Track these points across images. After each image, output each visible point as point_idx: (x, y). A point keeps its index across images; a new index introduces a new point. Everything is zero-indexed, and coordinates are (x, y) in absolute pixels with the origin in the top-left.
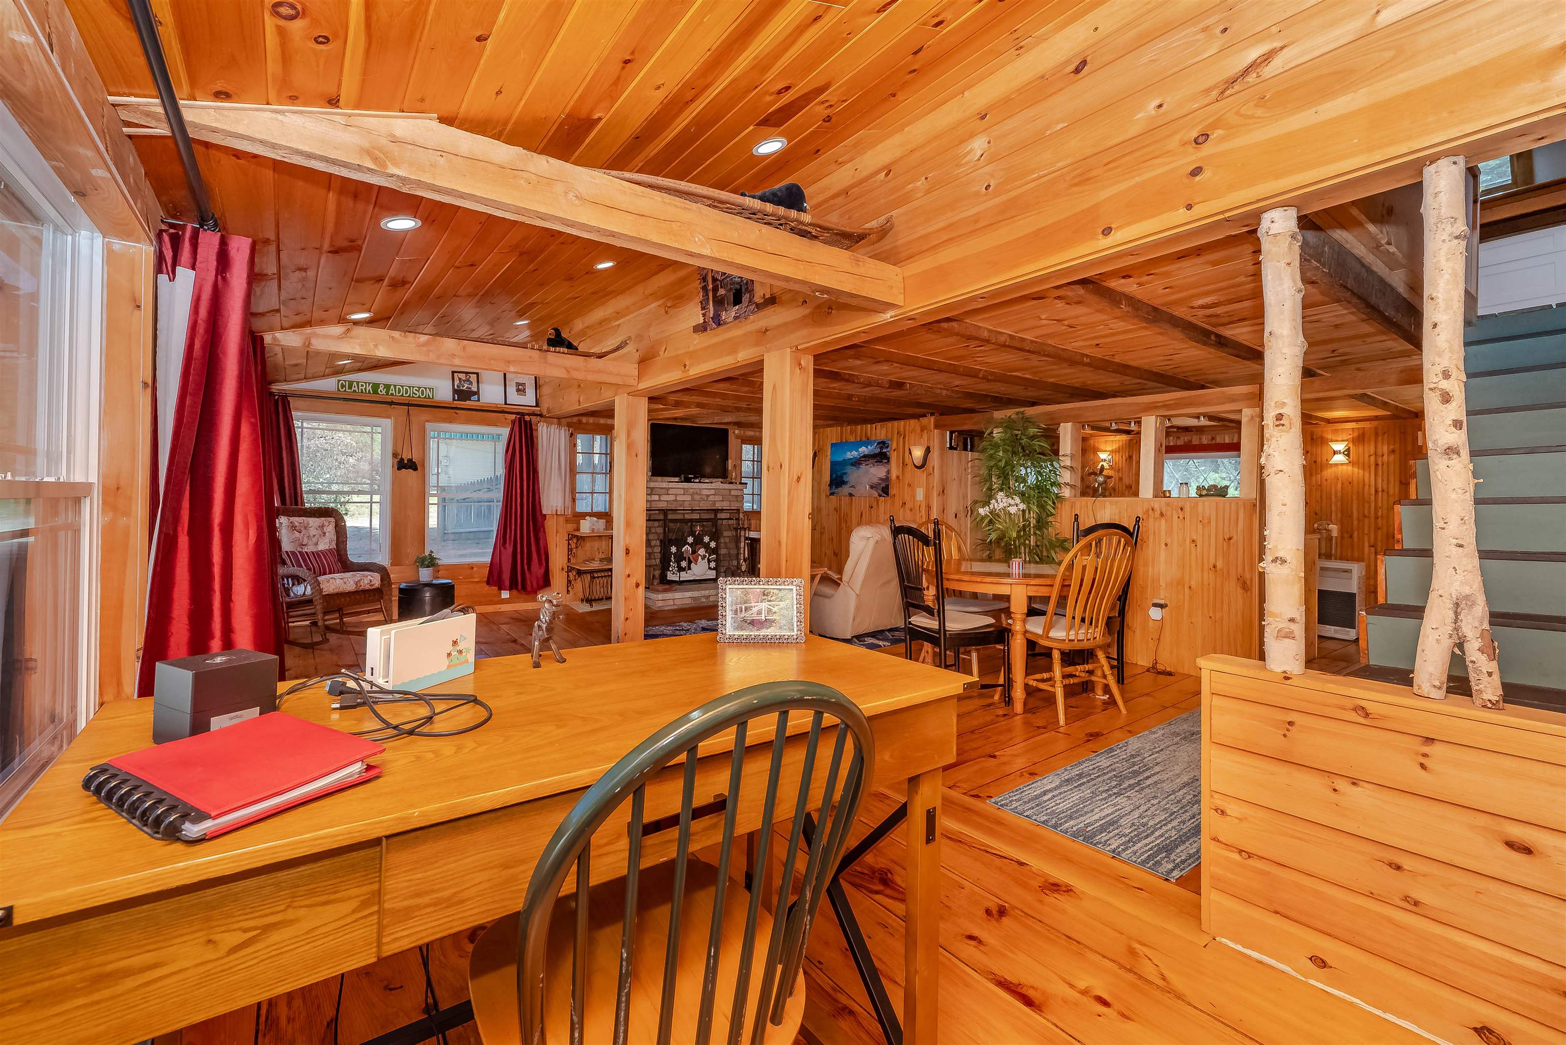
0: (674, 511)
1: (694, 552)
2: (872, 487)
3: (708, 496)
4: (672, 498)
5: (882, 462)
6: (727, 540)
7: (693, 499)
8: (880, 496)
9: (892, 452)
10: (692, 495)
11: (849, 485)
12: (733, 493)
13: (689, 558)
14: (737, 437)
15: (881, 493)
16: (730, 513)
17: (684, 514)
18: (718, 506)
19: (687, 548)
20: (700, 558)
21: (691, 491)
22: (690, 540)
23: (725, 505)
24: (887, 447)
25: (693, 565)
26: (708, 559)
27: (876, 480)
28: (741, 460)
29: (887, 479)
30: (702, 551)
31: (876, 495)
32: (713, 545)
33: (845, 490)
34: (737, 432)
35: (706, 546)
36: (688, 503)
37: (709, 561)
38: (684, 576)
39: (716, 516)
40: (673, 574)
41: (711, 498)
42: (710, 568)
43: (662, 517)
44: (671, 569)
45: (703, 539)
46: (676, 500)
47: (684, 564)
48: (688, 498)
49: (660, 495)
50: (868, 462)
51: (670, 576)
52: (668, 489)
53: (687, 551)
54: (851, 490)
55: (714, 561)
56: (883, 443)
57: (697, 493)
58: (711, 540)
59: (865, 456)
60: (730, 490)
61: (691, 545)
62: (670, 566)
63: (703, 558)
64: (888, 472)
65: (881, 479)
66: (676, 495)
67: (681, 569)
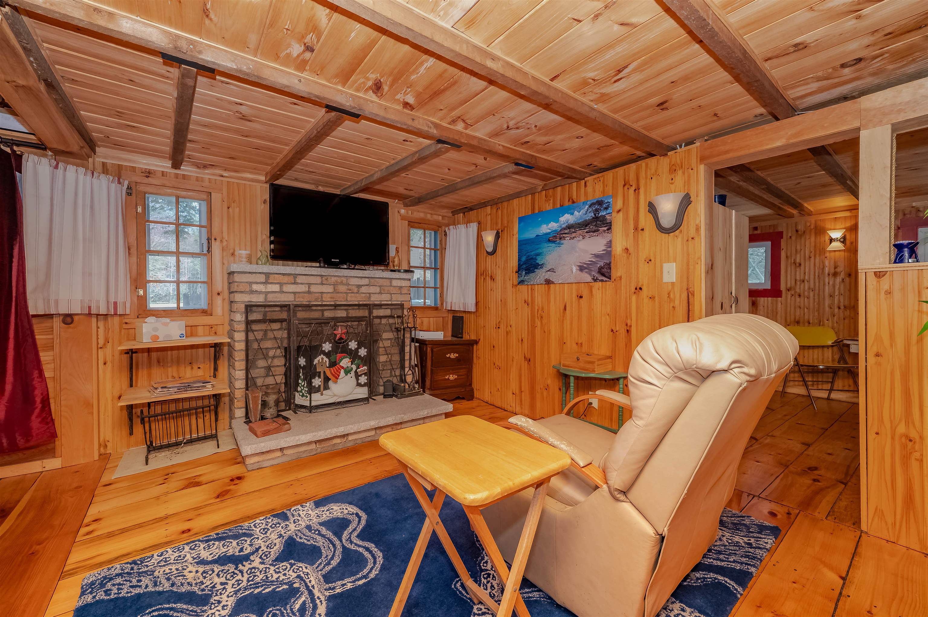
0: (308, 307)
1: (333, 364)
2: (581, 268)
3: (359, 286)
4: (303, 288)
5: (598, 231)
6: (387, 343)
7: (335, 291)
8: (595, 280)
9: (614, 214)
10: (335, 285)
11: (545, 269)
12: (395, 283)
13: (324, 372)
14: (403, 218)
15: (597, 275)
16: (391, 309)
17: (323, 311)
18: (375, 299)
19: (321, 361)
20: (342, 371)
21: (333, 279)
22: (327, 347)
23: (384, 298)
24: (606, 208)
25: (331, 383)
26: (356, 372)
27: (587, 258)
28: (409, 246)
29: (608, 253)
30: (345, 362)
31: (589, 278)
32: (363, 352)
33: (541, 275)
34: (403, 211)
35: (354, 355)
36: (329, 295)
37: (357, 376)
38: (317, 399)
39: (370, 313)
40: (303, 396)
41: (363, 290)
42: (359, 385)
43: (284, 315)
44: (299, 389)
45: (348, 345)
46: (309, 292)
47: (317, 382)
48: (330, 289)
49: (281, 284)
50: (574, 235)
51: (299, 400)
52: (295, 276)
53: (322, 363)
54: (548, 276)
55: (365, 374)
56: (600, 203)
57: (342, 283)
58: (359, 346)
59: (569, 227)
60: (391, 279)
61: (328, 355)
62: (298, 384)
63: (347, 372)
64: (609, 244)
65: (596, 256)
66: (309, 285)
67: (312, 390)
